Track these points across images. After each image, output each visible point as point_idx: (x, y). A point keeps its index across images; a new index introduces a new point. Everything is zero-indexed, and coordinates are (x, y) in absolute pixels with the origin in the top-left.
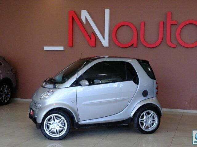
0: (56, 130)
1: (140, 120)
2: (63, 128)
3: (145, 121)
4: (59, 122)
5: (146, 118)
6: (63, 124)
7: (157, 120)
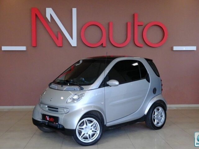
0: (89, 135)
1: (153, 116)
2: (95, 132)
3: (156, 117)
4: (92, 126)
5: (157, 114)
6: (95, 128)
7: (164, 115)
